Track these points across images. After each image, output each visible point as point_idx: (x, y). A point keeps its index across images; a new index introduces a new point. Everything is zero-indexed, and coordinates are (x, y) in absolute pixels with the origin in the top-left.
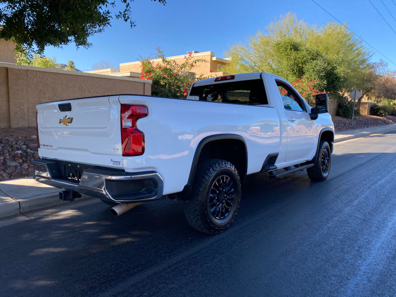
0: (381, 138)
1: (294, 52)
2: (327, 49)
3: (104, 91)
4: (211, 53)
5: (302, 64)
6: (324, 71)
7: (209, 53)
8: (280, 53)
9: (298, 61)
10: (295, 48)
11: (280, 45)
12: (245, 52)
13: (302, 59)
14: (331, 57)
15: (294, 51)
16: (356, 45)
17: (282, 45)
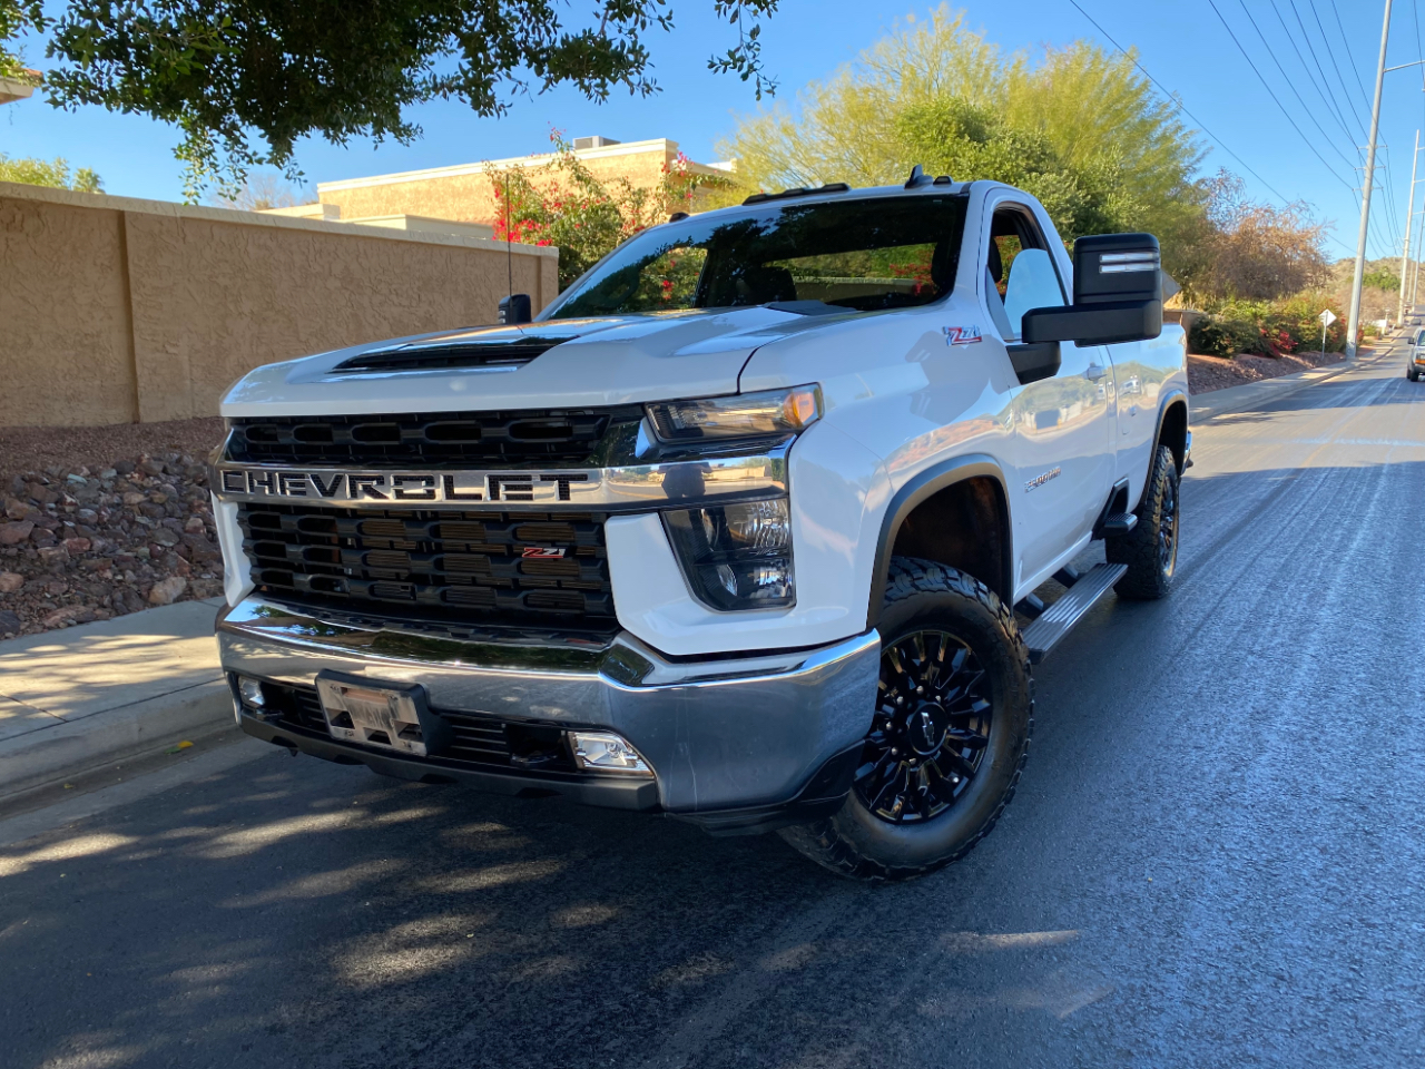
0: (1261, 423)
1: (970, 145)
2: (1072, 135)
3: (419, 288)
4: (669, 144)
6: (1067, 210)
7: (659, 145)
8: (921, 146)
10: (974, 130)
11: (923, 121)
12: (794, 142)
13: (999, 168)
14: (1087, 161)
15: (969, 141)
16: (1160, 122)
17: (929, 121)
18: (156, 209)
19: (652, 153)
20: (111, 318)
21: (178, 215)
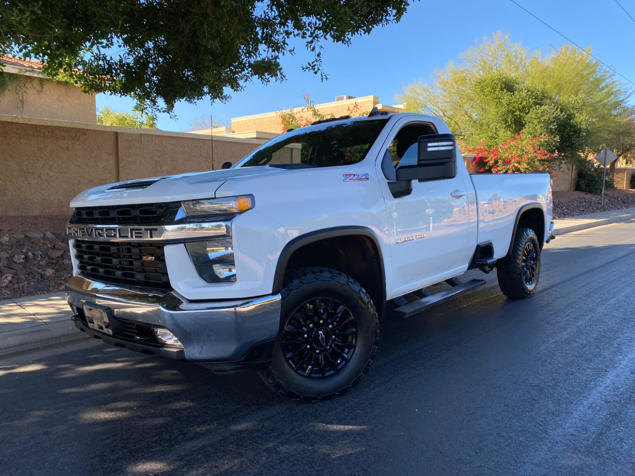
1: (507, 94)
2: (559, 87)
4: (374, 98)
5: (520, 111)
6: (554, 122)
7: (370, 98)
8: (484, 95)
9: (514, 108)
10: (509, 87)
11: (485, 84)
12: (428, 95)
13: (521, 104)
14: (566, 98)
15: (507, 92)
16: (605, 80)
17: (488, 84)
18: (130, 131)
19: (367, 102)
20: (111, 173)
21: (139, 133)
